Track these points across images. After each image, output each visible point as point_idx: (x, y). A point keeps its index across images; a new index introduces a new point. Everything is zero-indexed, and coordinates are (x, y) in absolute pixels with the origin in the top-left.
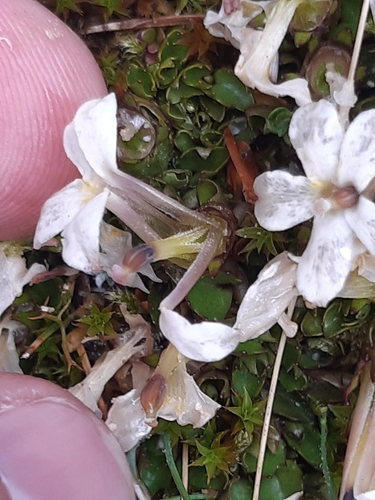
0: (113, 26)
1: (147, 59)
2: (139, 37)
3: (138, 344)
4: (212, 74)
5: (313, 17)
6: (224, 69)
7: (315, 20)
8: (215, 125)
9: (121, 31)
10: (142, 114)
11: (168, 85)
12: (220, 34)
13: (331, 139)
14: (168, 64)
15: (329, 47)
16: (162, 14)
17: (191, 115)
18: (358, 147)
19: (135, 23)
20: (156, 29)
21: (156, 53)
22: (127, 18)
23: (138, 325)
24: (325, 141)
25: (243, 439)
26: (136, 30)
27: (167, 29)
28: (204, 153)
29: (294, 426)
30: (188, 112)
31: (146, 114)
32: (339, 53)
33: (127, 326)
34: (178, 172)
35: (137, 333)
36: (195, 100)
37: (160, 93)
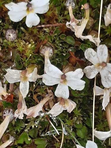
0: (43, 26)
1: (50, 34)
2: (49, 29)
3: (50, 97)
4: (66, 37)
5: (90, 24)
6: (69, 36)
7: (90, 25)
8: (66, 48)
9: (45, 27)
10: (50, 47)
11: (56, 39)
12: (69, 27)
13: (95, 55)
14: (56, 34)
15: (93, 31)
16: (55, 23)
17: (61, 46)
18: (101, 54)
19: (48, 25)
20: (53, 27)
21: (53, 32)
22: (47, 24)
23: (50, 93)
24: (94, 56)
25: (75, 119)
26: (48, 27)
27: (56, 27)
28: (64, 55)
29: (85, 118)
30: (60, 46)
31: (51, 47)
32: (96, 32)
33: (47, 93)
34: (59, 59)
35: (50, 94)
36: (62, 43)
37: (54, 41)
